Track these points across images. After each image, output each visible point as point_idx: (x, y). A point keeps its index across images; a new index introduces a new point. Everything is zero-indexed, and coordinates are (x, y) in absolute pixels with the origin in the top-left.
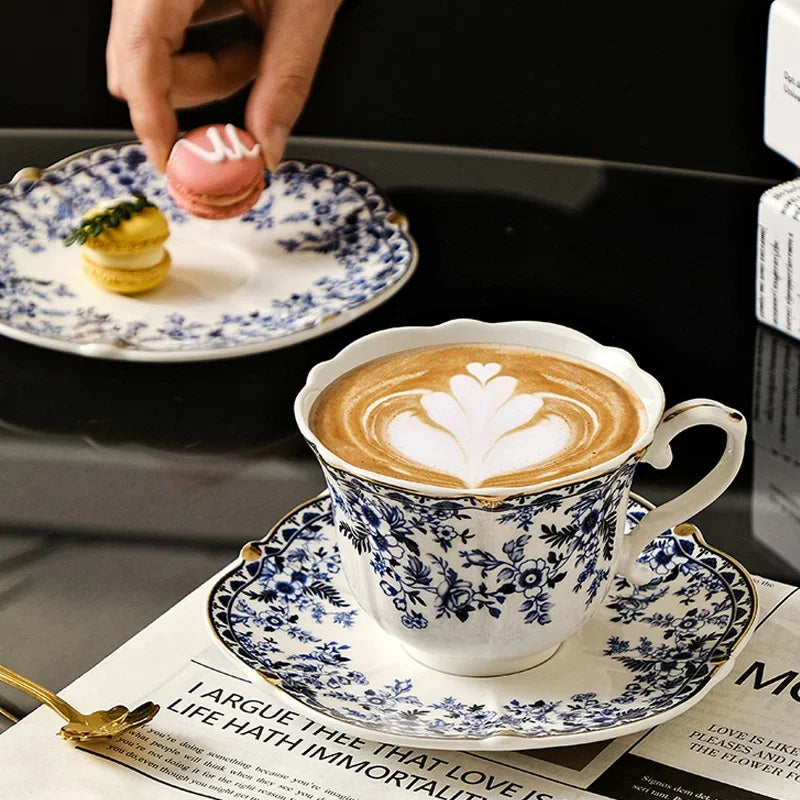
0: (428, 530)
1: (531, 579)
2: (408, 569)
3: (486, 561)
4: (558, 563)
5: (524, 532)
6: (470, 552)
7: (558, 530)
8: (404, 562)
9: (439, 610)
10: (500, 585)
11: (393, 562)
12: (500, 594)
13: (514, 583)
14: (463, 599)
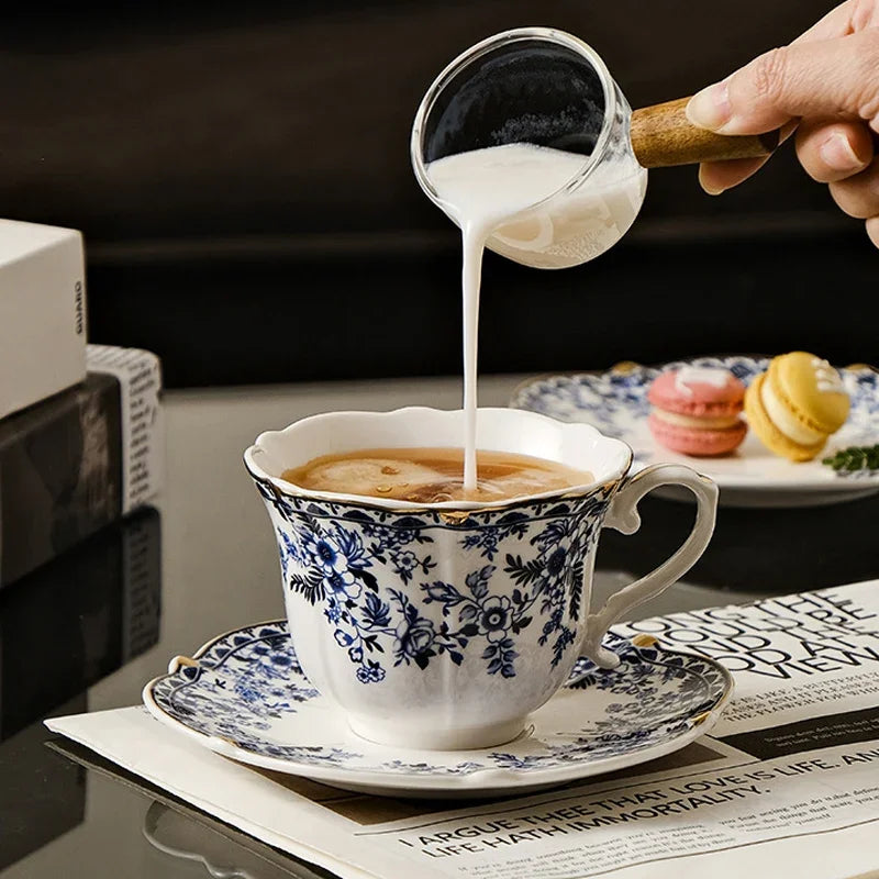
0: (388, 557)
1: (495, 620)
2: (364, 609)
3: (448, 596)
4: (523, 604)
5: (489, 562)
6: (431, 585)
7: (524, 563)
8: (362, 602)
9: (398, 656)
10: (462, 625)
11: (350, 604)
12: (462, 636)
13: (478, 623)
14: (423, 641)
